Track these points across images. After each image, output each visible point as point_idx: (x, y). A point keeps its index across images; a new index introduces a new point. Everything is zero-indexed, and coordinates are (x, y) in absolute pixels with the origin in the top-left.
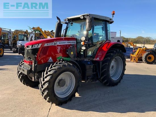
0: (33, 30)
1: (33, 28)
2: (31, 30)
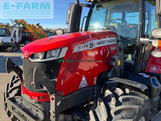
0: (15, 23)
1: (16, 21)
2: (13, 23)
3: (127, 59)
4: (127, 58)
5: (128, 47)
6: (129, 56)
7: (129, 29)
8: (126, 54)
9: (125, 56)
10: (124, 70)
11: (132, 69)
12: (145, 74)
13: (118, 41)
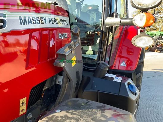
3: (86, 53)
4: (87, 51)
5: (87, 36)
6: (89, 48)
7: (87, 11)
8: (85, 45)
9: (85, 48)
10: (84, 70)
11: (95, 68)
12: (114, 76)
13: (71, 24)
